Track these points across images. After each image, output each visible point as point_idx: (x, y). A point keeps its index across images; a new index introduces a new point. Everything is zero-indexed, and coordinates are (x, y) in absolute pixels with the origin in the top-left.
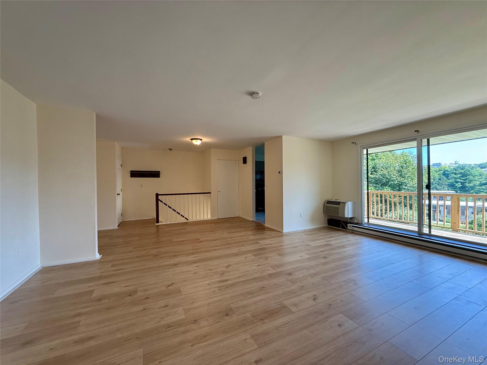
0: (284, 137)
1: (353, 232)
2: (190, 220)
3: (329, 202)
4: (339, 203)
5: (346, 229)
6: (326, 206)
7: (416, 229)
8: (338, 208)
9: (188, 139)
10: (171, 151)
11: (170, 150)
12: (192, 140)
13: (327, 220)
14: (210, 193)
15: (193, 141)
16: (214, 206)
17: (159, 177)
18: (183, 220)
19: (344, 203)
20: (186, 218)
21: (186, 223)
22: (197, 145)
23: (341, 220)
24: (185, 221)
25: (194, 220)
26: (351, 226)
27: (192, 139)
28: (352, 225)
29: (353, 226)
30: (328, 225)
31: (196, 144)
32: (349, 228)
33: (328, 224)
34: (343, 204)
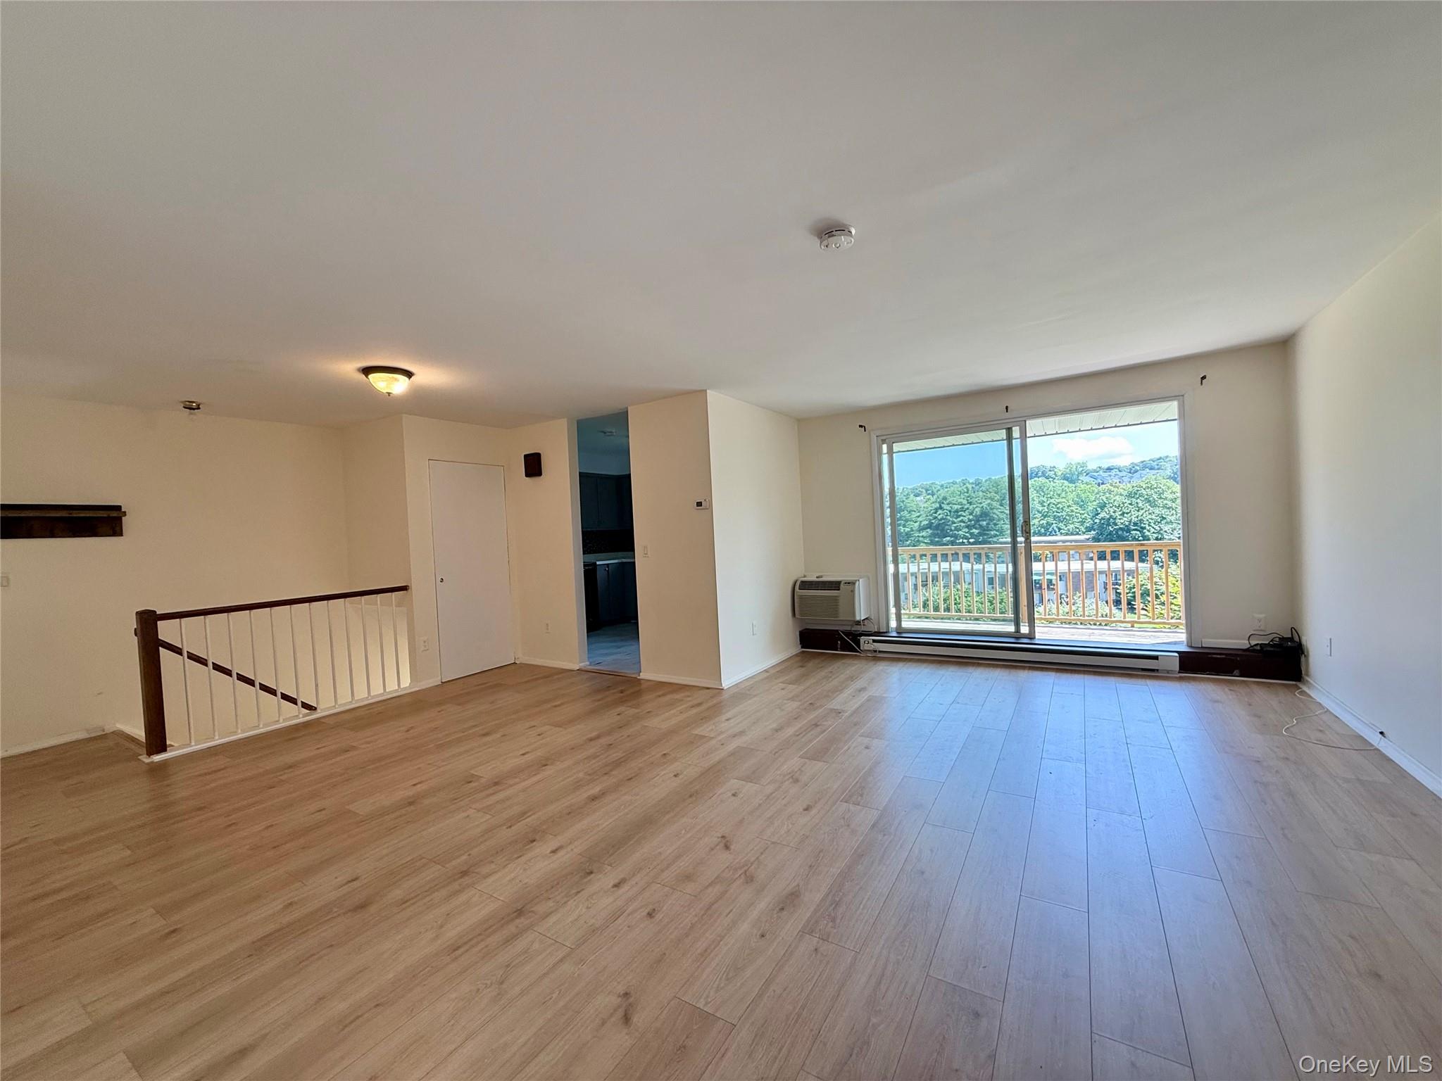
0: (712, 395)
1: (876, 657)
2: (326, 706)
3: (806, 585)
4: (835, 585)
5: (858, 652)
6: (801, 597)
7: (1011, 628)
8: (835, 599)
9: (348, 368)
10: (195, 414)
11: (191, 407)
12: (367, 376)
13: (798, 633)
14: (404, 588)
15: (371, 376)
16: (425, 638)
17: (121, 535)
18: (292, 715)
19: (852, 583)
20: (305, 706)
21: (306, 725)
22: (389, 394)
23: (837, 631)
24: (302, 716)
25: (345, 704)
26: (871, 641)
27: (367, 371)
28: (871, 638)
29: (874, 641)
30: (802, 647)
31: (385, 391)
32: (864, 646)
33: (800, 646)
34: (849, 587)
